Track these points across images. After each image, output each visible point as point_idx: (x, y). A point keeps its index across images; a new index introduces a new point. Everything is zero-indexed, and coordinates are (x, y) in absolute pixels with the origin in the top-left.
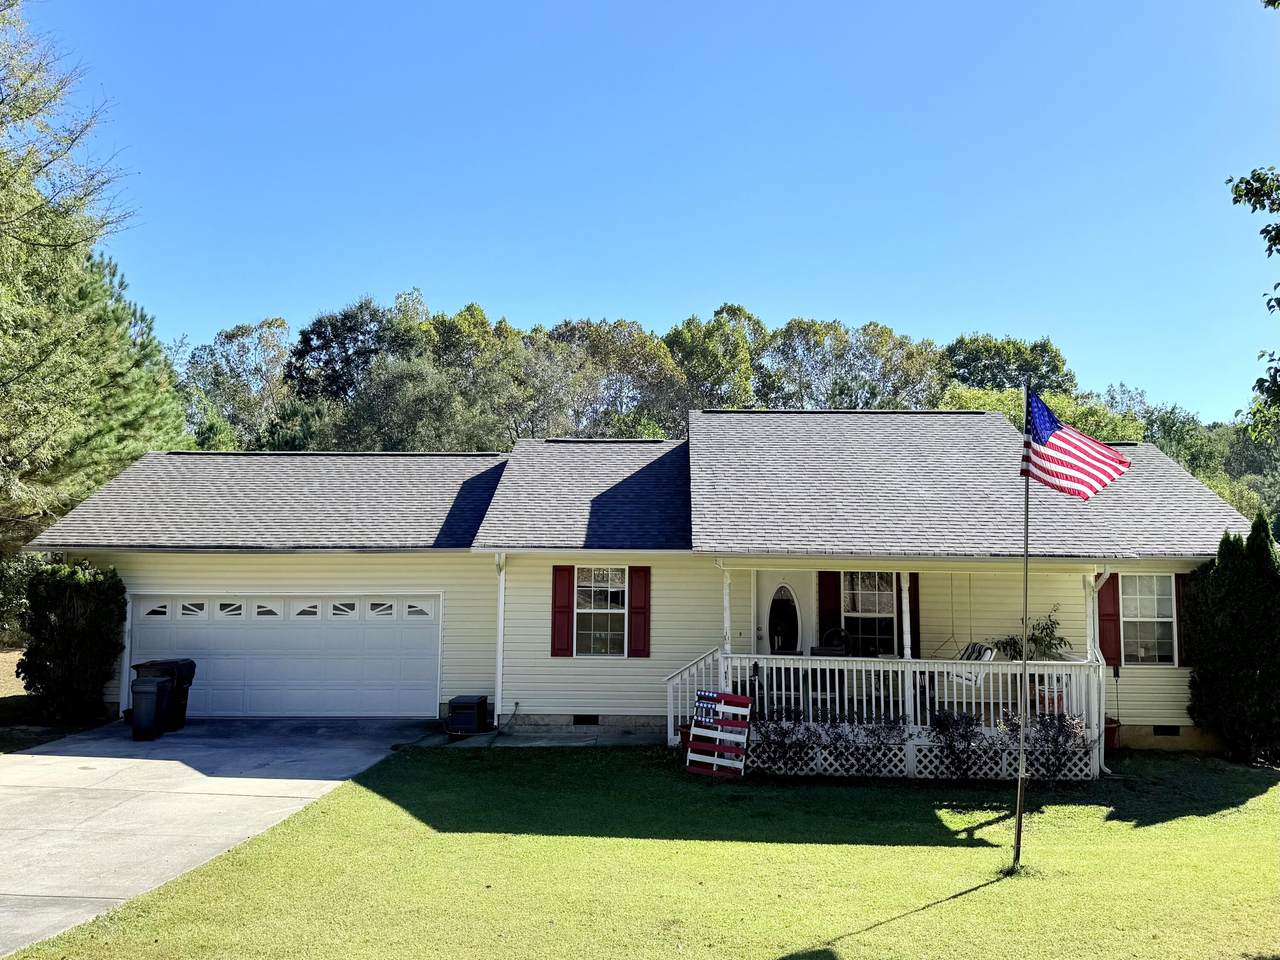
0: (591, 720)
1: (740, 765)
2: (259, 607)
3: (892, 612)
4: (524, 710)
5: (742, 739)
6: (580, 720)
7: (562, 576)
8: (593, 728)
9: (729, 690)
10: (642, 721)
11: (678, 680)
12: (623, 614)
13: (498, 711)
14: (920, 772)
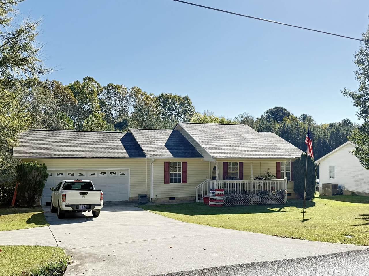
0: (174, 198)
1: (222, 204)
2: (79, 173)
3: (238, 171)
4: (158, 197)
5: (222, 198)
6: (171, 198)
7: (167, 164)
8: (174, 200)
9: (218, 188)
10: (185, 198)
11: (199, 187)
12: (181, 173)
13: (152, 197)
14: (254, 204)
